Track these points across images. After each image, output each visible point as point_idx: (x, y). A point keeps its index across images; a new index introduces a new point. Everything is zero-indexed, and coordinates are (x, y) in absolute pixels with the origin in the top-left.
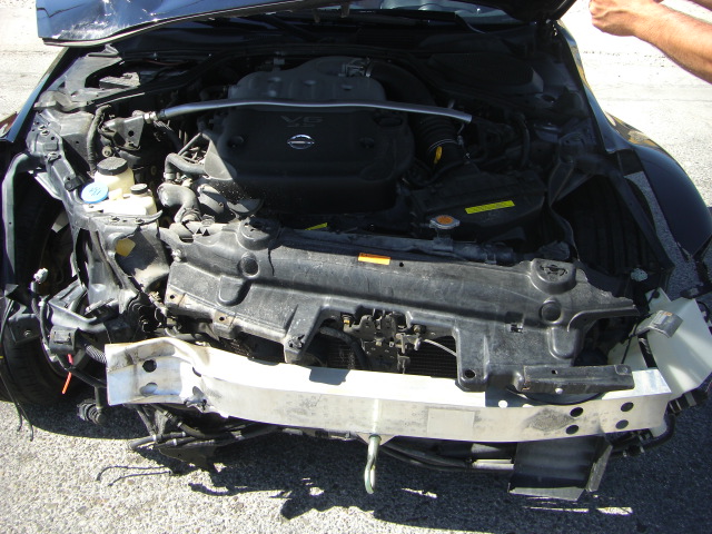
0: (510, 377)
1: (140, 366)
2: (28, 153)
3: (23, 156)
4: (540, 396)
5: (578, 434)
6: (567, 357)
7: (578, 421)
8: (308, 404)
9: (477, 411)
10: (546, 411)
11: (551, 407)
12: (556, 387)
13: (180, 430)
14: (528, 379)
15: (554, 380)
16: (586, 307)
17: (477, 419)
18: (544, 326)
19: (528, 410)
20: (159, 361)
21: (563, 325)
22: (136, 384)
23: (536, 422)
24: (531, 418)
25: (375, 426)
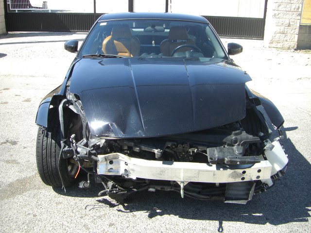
0: (224, 160)
1: (108, 162)
2: (67, 99)
3: (65, 100)
4: (233, 166)
5: (245, 180)
6: (240, 154)
7: (245, 176)
8: (163, 171)
9: (214, 172)
10: (235, 172)
11: (236, 170)
12: (238, 162)
13: (116, 188)
14: (229, 159)
15: (237, 160)
16: (245, 139)
17: (214, 175)
18: (233, 146)
19: (229, 171)
20: (114, 160)
21: (239, 145)
22: (107, 168)
23: (232, 176)
24: (230, 174)
25: (182, 178)
